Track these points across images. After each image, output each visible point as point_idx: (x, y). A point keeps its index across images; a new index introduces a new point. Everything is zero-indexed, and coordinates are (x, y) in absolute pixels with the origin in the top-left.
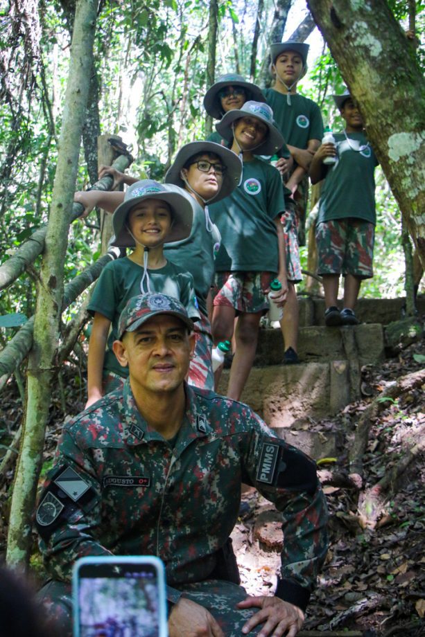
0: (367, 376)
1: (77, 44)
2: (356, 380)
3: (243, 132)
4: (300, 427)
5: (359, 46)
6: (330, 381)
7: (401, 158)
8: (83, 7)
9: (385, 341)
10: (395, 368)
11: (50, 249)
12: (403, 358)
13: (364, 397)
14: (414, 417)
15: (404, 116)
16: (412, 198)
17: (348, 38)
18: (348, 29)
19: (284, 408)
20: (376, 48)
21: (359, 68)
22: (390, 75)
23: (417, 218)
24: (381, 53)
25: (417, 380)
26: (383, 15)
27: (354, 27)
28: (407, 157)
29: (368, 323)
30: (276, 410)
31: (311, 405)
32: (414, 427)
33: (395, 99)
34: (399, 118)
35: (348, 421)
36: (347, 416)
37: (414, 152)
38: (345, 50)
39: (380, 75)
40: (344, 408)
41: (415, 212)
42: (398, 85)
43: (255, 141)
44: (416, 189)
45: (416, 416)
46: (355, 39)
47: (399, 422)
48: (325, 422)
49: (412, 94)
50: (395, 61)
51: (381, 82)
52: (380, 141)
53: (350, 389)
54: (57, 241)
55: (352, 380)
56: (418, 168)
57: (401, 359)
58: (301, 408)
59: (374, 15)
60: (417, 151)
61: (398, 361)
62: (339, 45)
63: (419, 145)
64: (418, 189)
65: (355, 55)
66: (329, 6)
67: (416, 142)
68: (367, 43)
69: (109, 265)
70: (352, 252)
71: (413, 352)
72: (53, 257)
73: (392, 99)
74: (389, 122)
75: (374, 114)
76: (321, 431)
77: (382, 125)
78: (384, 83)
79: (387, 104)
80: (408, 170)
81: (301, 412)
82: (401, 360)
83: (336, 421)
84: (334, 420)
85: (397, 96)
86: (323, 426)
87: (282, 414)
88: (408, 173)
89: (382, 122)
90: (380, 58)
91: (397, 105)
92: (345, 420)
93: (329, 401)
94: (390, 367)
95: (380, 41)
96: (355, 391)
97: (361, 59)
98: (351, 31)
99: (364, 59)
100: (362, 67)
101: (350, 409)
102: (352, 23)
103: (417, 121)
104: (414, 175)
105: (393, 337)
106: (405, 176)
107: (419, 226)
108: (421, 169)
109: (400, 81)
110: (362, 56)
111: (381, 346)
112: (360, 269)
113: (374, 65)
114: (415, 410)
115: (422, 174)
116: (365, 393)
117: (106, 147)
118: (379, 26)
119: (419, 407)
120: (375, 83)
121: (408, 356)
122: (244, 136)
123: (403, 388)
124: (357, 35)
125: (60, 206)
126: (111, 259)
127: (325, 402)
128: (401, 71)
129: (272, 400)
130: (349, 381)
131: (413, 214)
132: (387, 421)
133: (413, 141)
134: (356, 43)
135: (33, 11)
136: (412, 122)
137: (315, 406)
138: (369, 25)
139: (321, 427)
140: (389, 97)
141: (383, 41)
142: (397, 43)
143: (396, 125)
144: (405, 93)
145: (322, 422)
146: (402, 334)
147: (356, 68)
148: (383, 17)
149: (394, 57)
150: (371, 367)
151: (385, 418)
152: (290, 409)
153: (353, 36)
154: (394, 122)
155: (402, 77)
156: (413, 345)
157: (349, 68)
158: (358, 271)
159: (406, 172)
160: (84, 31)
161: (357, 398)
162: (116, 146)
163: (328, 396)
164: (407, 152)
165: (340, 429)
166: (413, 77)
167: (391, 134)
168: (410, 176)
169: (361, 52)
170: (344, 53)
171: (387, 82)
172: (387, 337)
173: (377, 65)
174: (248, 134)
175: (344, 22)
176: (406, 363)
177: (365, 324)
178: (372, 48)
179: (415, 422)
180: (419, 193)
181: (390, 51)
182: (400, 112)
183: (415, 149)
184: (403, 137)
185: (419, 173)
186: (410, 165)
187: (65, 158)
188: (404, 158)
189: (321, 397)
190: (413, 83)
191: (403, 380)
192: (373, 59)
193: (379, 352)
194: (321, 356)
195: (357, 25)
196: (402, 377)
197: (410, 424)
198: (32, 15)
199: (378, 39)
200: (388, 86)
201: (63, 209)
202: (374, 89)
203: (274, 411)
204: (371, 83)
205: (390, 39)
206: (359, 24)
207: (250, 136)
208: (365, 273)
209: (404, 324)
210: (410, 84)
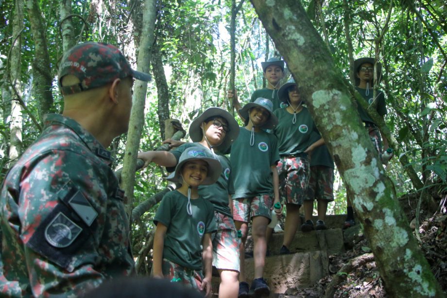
0: (333, 261)
1: (141, 60)
2: (326, 263)
3: (255, 115)
4: (291, 293)
5: (291, 40)
6: (310, 264)
7: (321, 106)
8: (145, 39)
9: (344, 239)
10: (350, 255)
11: (123, 180)
12: (355, 249)
13: (331, 274)
14: (361, 285)
15: (321, 80)
16: (329, 130)
17: (284, 35)
18: (284, 30)
19: (282, 282)
20: (301, 41)
21: (291, 53)
22: (311, 56)
23: (333, 142)
24: (304, 44)
25: (362, 261)
26: (304, 22)
27: (287, 29)
28: (324, 105)
29: (333, 228)
30: (277, 283)
31: (299, 280)
32: (361, 291)
33: (315, 71)
34: (318, 81)
35: (321, 289)
36: (320, 285)
37: (328, 102)
38: (282, 42)
39: (305, 56)
40: (319, 281)
41: (332, 139)
42: (316, 62)
43: (262, 121)
44: (331, 125)
45: (363, 284)
46: (287, 36)
47: (352, 288)
48: (307, 290)
49: (325, 67)
50: (313, 48)
51: (305, 61)
52: (307, 96)
53: (322, 269)
54: (128, 175)
55: (324, 263)
56: (331, 112)
57: (354, 249)
58: (292, 282)
59: (299, 22)
60: (330, 101)
61: (352, 251)
62: (279, 39)
63: (331, 98)
64: (333, 124)
65: (289, 45)
66: (271, 18)
67: (329, 96)
68: (295, 38)
69: (168, 194)
70: (320, 185)
71: (362, 245)
72: (126, 185)
73: (312, 70)
74: (312, 84)
75: (303, 80)
76: (304, 295)
77: (308, 86)
78: (307, 61)
79: (310, 74)
80: (325, 113)
81: (293, 285)
82: (354, 251)
83: (313, 289)
84: (312, 288)
85: (316, 68)
86: (306, 292)
87: (281, 286)
88: (325, 115)
89: (308, 84)
90: (304, 46)
91: (316, 74)
92: (319, 288)
93: (309, 277)
94: (347, 255)
95: (304, 37)
96: (325, 270)
97: (292, 47)
98: (285, 31)
99: (294, 47)
100: (293, 52)
101: (322, 281)
102: (286, 27)
103: (329, 83)
104: (329, 116)
105: (349, 237)
106: (324, 117)
107: (335, 148)
108: (333, 112)
109: (317, 59)
110: (293, 46)
111: (342, 243)
112: (325, 196)
113: (301, 51)
114: (362, 280)
115: (334, 115)
116: (331, 271)
117: (170, 126)
118: (302, 28)
119: (364, 278)
120: (302, 61)
121: (359, 248)
122: (255, 118)
123: (353, 266)
124: (289, 33)
125: (130, 154)
126: (169, 190)
127: (307, 277)
128: (317, 54)
129: (274, 277)
130: (321, 264)
131: (331, 140)
132: (345, 288)
133: (327, 95)
134: (289, 38)
135: (132, 55)
136: (325, 84)
137: (301, 281)
138: (296, 28)
139: (304, 293)
140: (311, 69)
141: (305, 37)
142: (314, 38)
143: (316, 86)
144: (321, 67)
145: (305, 290)
146: (355, 235)
147: (290, 53)
148: (304, 23)
149: (313, 45)
150: (336, 255)
151: (344, 286)
152: (286, 283)
153: (287, 34)
154: (315, 84)
155: (318, 57)
156: (361, 242)
157: (286, 53)
158: (324, 197)
159: (324, 114)
160: (145, 52)
161: (326, 274)
162: (176, 125)
163: (309, 274)
164: (324, 102)
165: (316, 294)
166: (325, 57)
167: (314, 92)
168: (327, 117)
169: (292, 43)
170: (282, 45)
171: (309, 60)
172: (345, 237)
173: (302, 50)
174: (258, 117)
175: (281, 26)
176: (357, 253)
177: (331, 229)
178: (299, 41)
179: (362, 288)
180: (333, 127)
181: (310, 42)
182: (318, 78)
183: (328, 100)
184: (321, 93)
185: (332, 114)
186: (326, 110)
187: (133, 125)
188: (322, 106)
189: (303, 274)
190: (325, 61)
191: (353, 261)
192: (300, 47)
193: (341, 246)
194: (305, 250)
195: (289, 28)
196: (353, 259)
197: (359, 289)
198: (132, 57)
199: (302, 35)
200: (310, 63)
201: (132, 155)
202: (301, 65)
203: (275, 284)
204: (299, 61)
205: (310, 35)
206: (290, 27)
207: (259, 118)
208: (328, 198)
209: (356, 228)
210: (324, 62)
